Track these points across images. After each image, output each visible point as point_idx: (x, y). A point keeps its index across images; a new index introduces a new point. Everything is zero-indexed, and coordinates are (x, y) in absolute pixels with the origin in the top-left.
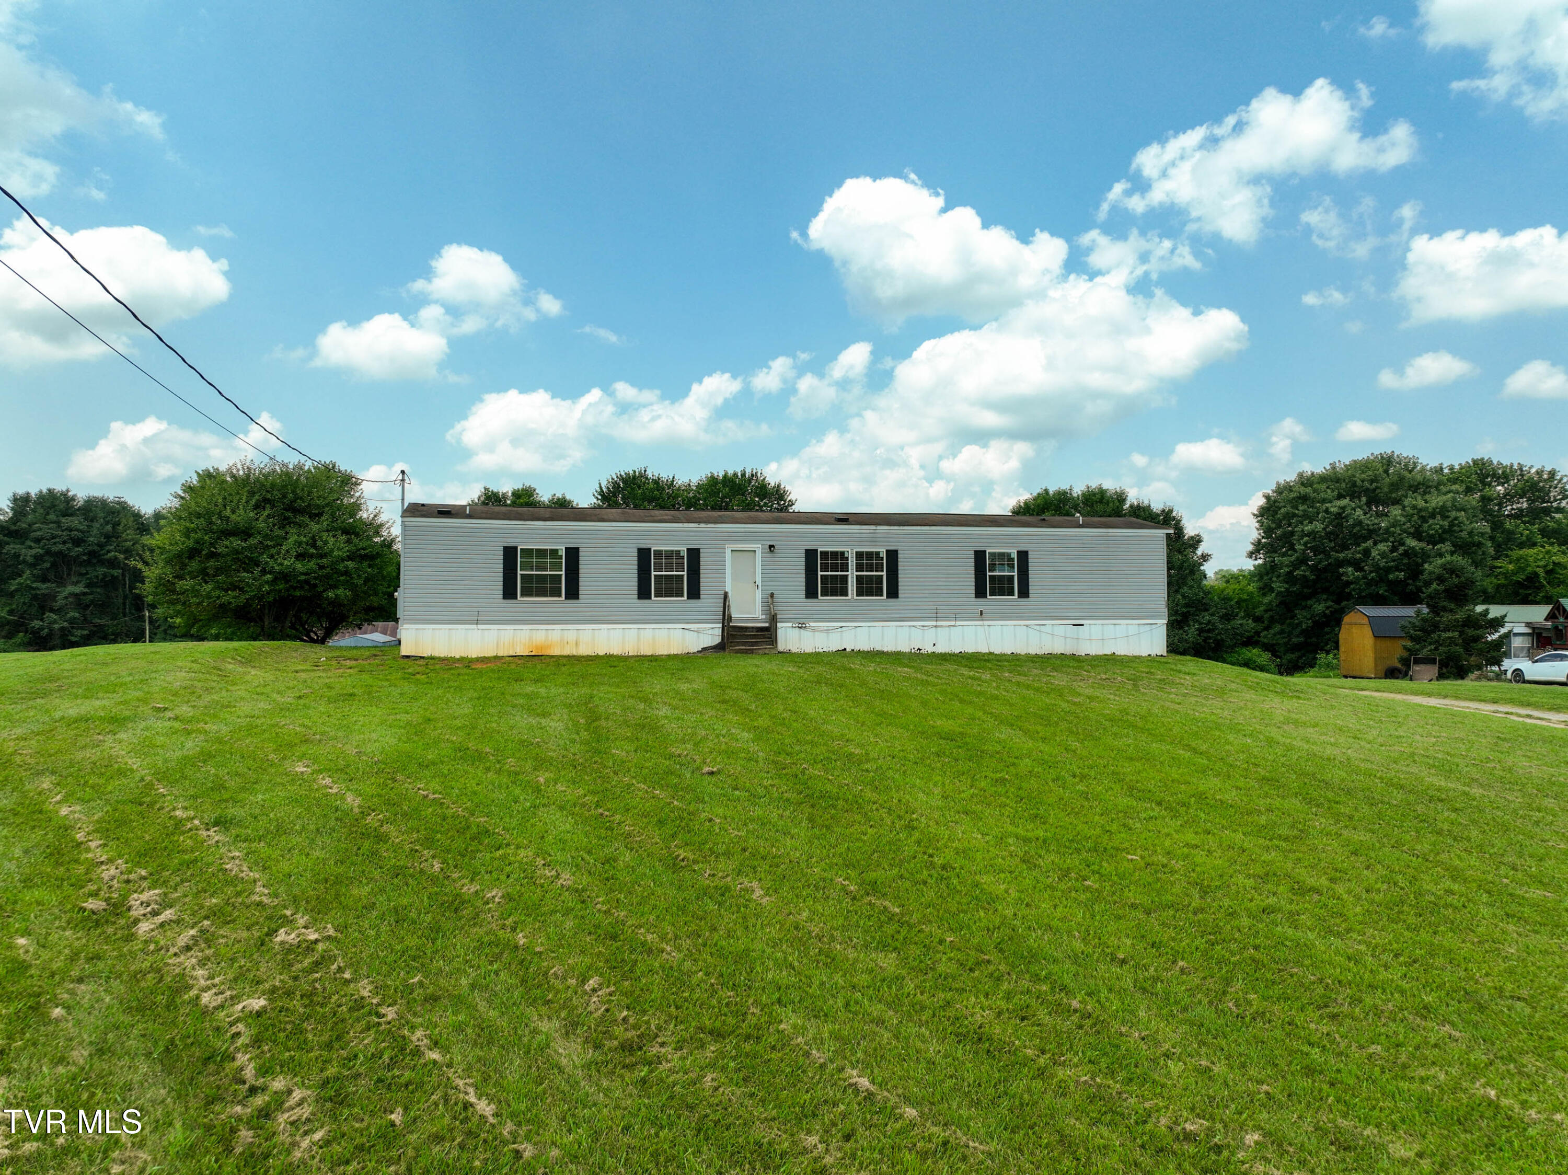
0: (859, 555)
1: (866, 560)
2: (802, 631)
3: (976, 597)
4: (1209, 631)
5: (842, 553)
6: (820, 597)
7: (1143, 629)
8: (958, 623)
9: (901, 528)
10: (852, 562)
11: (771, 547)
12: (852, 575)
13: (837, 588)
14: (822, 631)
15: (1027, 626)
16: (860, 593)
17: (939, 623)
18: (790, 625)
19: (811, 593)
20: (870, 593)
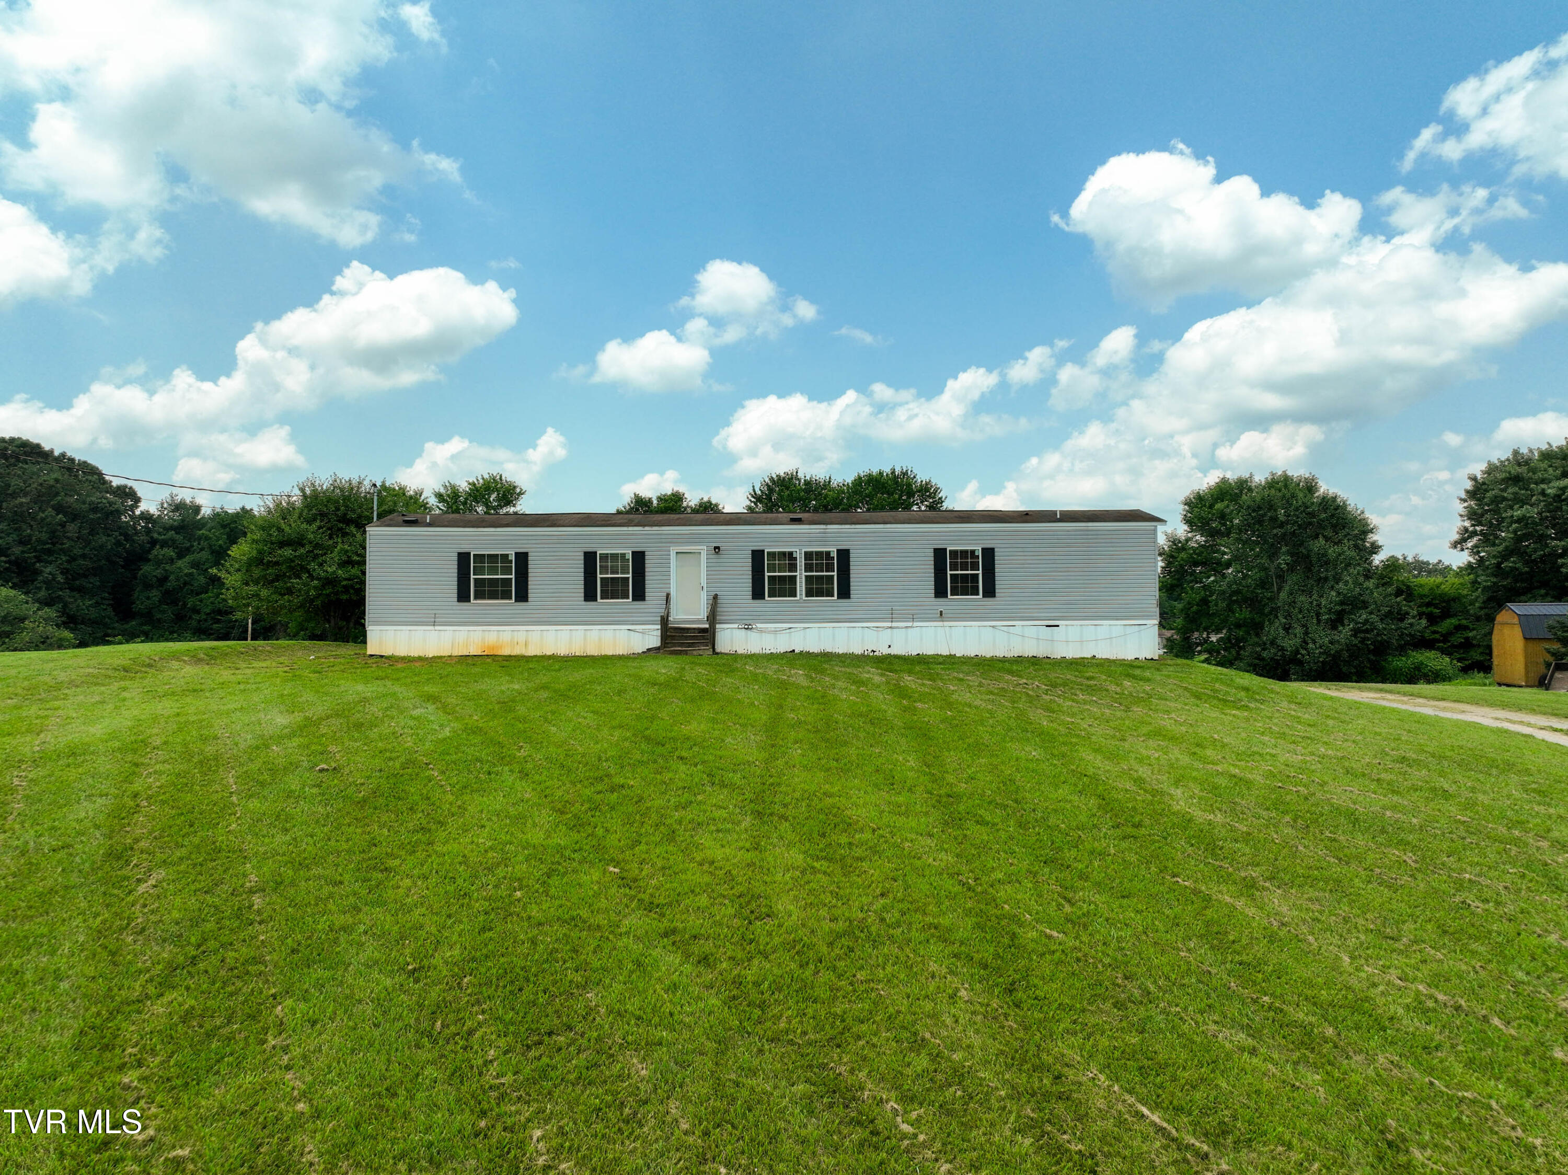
0: (808, 556)
1: (815, 560)
2: (749, 632)
3: (936, 597)
4: (1367, 631)
5: (791, 554)
6: (767, 598)
7: (1130, 630)
8: (916, 624)
9: (853, 526)
10: (801, 563)
11: (715, 548)
12: (801, 575)
13: (785, 587)
14: (770, 632)
15: (993, 627)
16: (809, 593)
17: (894, 624)
18: (736, 626)
19: (758, 594)
20: (820, 593)
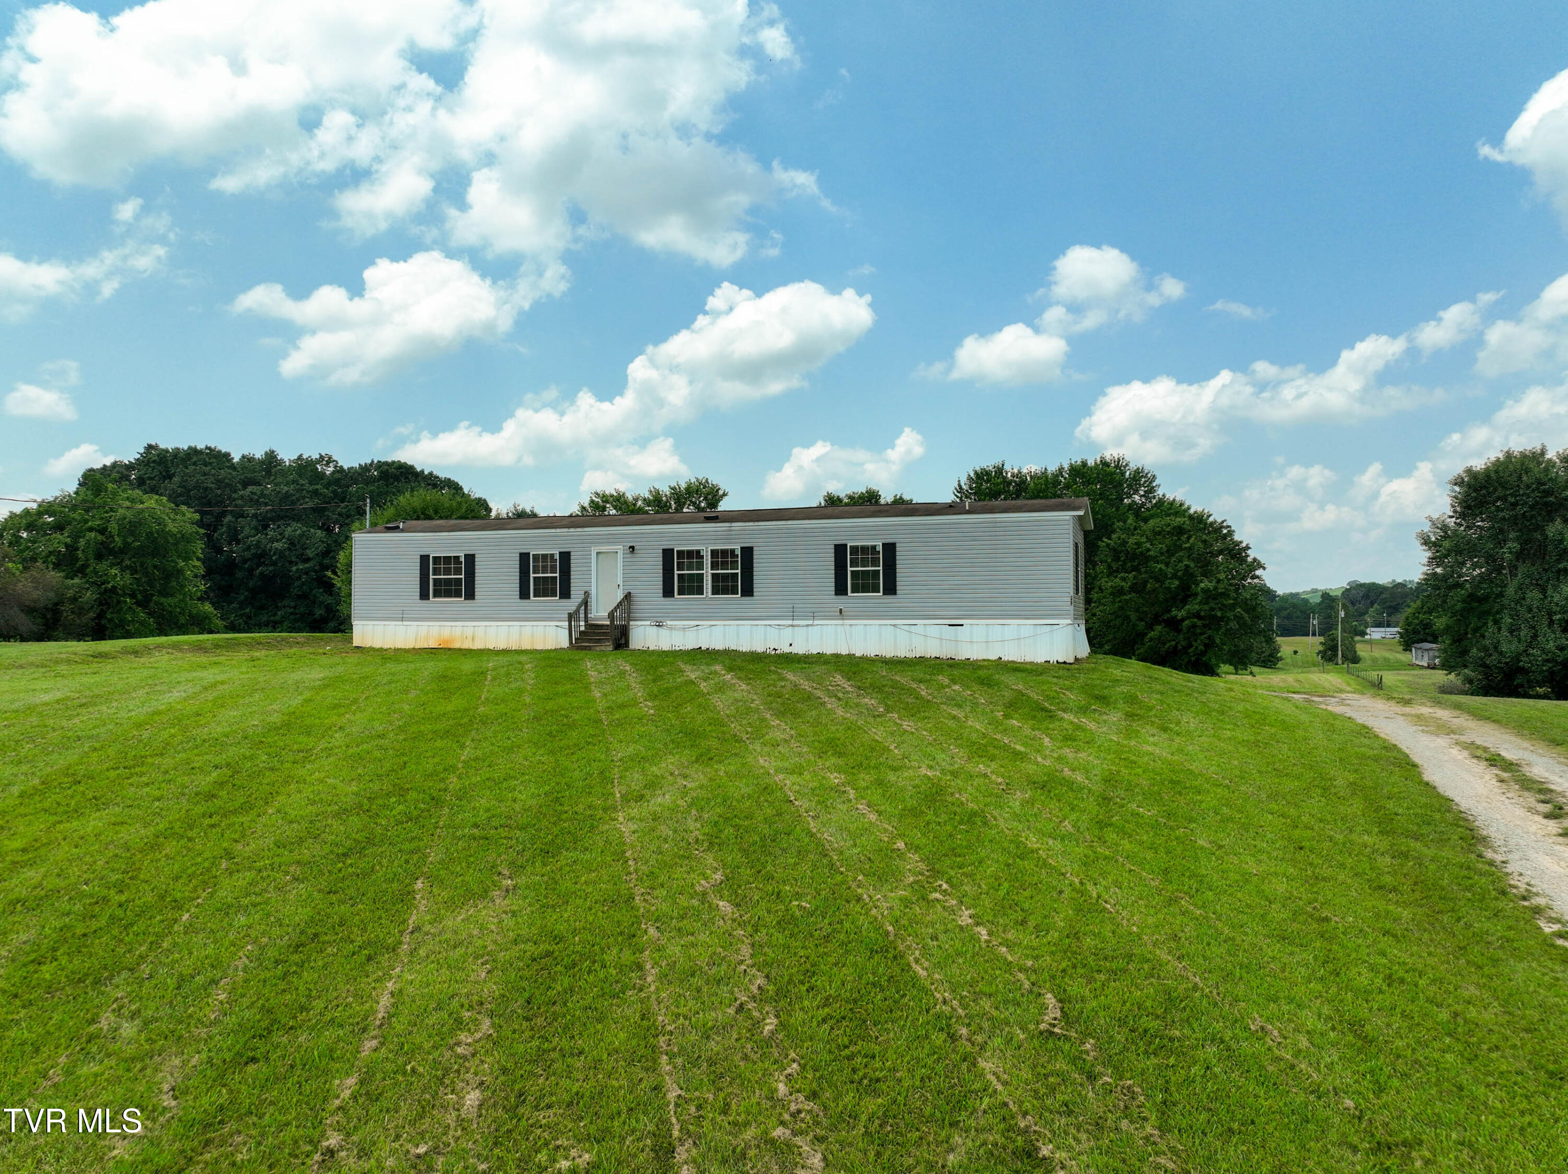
0: (714, 553)
1: (721, 557)
2: (660, 629)
3: (836, 594)
5: (698, 552)
6: (676, 595)
7: (1040, 630)
8: (816, 622)
9: (756, 524)
10: (707, 561)
11: (632, 548)
12: (708, 572)
13: (692, 586)
14: (679, 629)
15: (894, 625)
16: (715, 591)
17: (796, 622)
18: (648, 623)
19: (668, 592)
20: (725, 591)
